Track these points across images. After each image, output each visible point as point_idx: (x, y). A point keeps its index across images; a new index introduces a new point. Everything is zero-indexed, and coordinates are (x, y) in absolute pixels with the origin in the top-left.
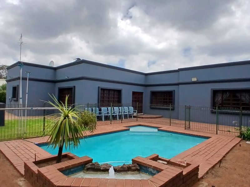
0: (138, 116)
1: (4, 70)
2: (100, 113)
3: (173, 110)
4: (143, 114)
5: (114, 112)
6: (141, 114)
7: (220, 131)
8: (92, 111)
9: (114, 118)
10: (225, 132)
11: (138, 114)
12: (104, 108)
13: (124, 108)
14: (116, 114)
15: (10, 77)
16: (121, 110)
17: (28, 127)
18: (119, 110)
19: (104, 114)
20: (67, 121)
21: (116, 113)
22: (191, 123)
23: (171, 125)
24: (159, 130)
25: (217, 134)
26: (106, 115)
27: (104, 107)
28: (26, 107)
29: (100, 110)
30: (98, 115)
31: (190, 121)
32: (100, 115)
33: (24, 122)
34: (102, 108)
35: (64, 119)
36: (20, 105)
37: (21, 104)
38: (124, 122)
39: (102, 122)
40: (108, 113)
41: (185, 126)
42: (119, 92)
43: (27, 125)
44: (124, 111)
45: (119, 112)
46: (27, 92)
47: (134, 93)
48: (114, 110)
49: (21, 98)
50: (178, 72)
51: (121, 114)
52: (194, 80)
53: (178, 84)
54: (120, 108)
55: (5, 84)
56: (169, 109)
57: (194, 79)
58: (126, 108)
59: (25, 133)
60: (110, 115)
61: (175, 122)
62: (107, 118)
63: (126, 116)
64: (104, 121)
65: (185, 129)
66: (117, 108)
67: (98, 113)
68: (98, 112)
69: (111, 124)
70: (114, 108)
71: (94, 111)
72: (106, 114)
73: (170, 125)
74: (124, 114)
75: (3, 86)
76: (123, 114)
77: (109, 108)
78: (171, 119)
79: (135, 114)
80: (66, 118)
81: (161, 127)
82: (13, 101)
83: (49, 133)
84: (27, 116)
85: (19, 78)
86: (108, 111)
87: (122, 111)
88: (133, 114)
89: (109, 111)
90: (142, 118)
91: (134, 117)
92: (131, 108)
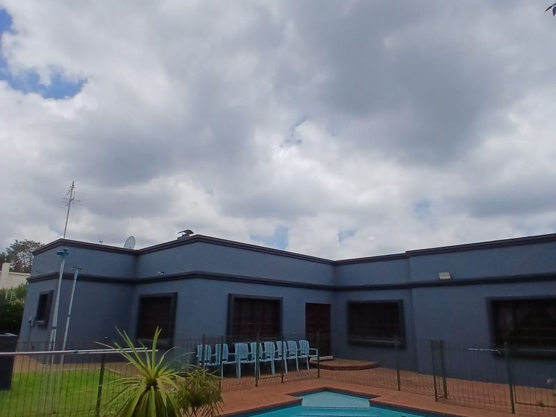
0: (320, 363)
1: (26, 252)
2: (231, 358)
3: (402, 347)
4: (331, 357)
5: (264, 354)
6: (329, 357)
7: (521, 405)
8: (213, 352)
9: (265, 368)
10: (533, 407)
11: (321, 358)
12: (240, 344)
13: (287, 344)
14: (268, 360)
15: (37, 271)
16: (279, 350)
17: (64, 392)
18: (276, 349)
19: (242, 359)
20: (153, 397)
21: (269, 357)
22: (450, 381)
23: (402, 388)
24: (373, 404)
25: (513, 412)
26: (246, 362)
27: (241, 341)
28: (64, 347)
29: (232, 350)
30: (226, 362)
31: (445, 375)
32: (230, 363)
33: (55, 381)
34: (236, 345)
35: (146, 391)
36: (50, 345)
37: (53, 342)
38: (288, 381)
39: (236, 379)
40: (250, 357)
41: (436, 392)
42: (276, 304)
43: (61, 389)
44: (288, 352)
45: (277, 354)
46: (69, 314)
47: (309, 307)
48: (264, 350)
49: (54, 328)
50: (407, 260)
51: (280, 359)
52: (443, 278)
53: (409, 286)
54: (279, 343)
55: (24, 283)
56: (392, 347)
57: (445, 276)
58: (292, 343)
59: (54, 413)
60: (255, 361)
61: (409, 379)
62: (247, 370)
63: (292, 366)
64: (239, 380)
65: (436, 401)
66: (271, 343)
67: (227, 358)
68: (226, 354)
69: (256, 386)
70: (263, 344)
71: (216, 352)
72: (246, 359)
73: (399, 390)
74: (287, 360)
75: (20, 288)
76: (285, 359)
77: (252, 344)
78: (401, 372)
79: (314, 358)
80: (150, 389)
81: (376, 396)
82: (36, 326)
83: (110, 410)
84: (64, 363)
85: (56, 276)
86: (250, 351)
87: (283, 353)
88: (309, 358)
89: (254, 352)
90: (331, 368)
91: (312, 366)
92: (305, 344)
